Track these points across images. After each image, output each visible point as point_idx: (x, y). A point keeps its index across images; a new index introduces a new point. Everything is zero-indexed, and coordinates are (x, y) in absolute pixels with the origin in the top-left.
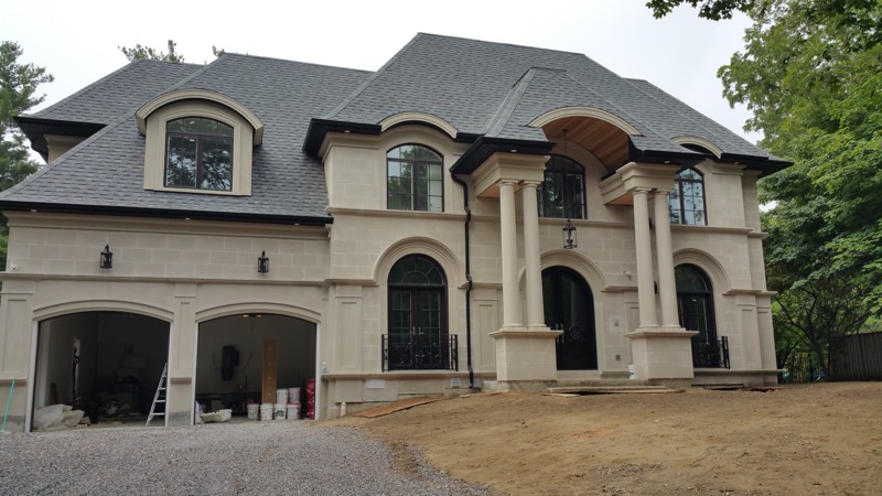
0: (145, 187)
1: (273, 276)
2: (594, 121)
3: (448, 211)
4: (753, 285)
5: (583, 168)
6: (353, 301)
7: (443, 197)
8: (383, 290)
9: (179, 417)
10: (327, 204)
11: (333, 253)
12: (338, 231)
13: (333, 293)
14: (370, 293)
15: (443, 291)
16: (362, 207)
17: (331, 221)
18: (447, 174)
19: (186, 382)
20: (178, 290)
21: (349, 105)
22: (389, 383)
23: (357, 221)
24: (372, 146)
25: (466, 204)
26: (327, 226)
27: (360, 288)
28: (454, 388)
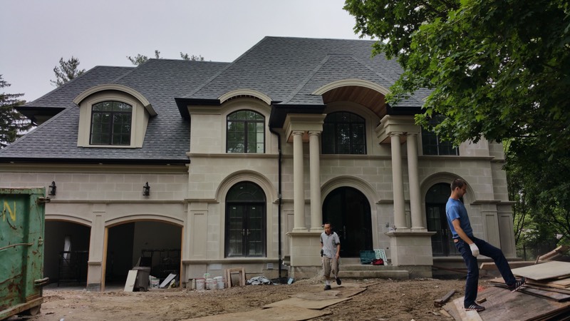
0: (78, 145)
1: (153, 198)
2: (362, 88)
3: (268, 152)
4: (495, 197)
5: (365, 120)
6: (200, 212)
7: (264, 143)
8: (223, 205)
9: (93, 286)
10: (189, 151)
11: (190, 182)
12: (194, 168)
13: (191, 207)
14: (212, 207)
15: (264, 205)
16: (209, 152)
17: (189, 162)
18: (267, 128)
19: (98, 264)
20: (95, 208)
21: (204, 87)
22: (224, 266)
23: (206, 161)
24: (216, 112)
25: (280, 148)
26: (187, 165)
27: (207, 204)
28: (269, 269)
